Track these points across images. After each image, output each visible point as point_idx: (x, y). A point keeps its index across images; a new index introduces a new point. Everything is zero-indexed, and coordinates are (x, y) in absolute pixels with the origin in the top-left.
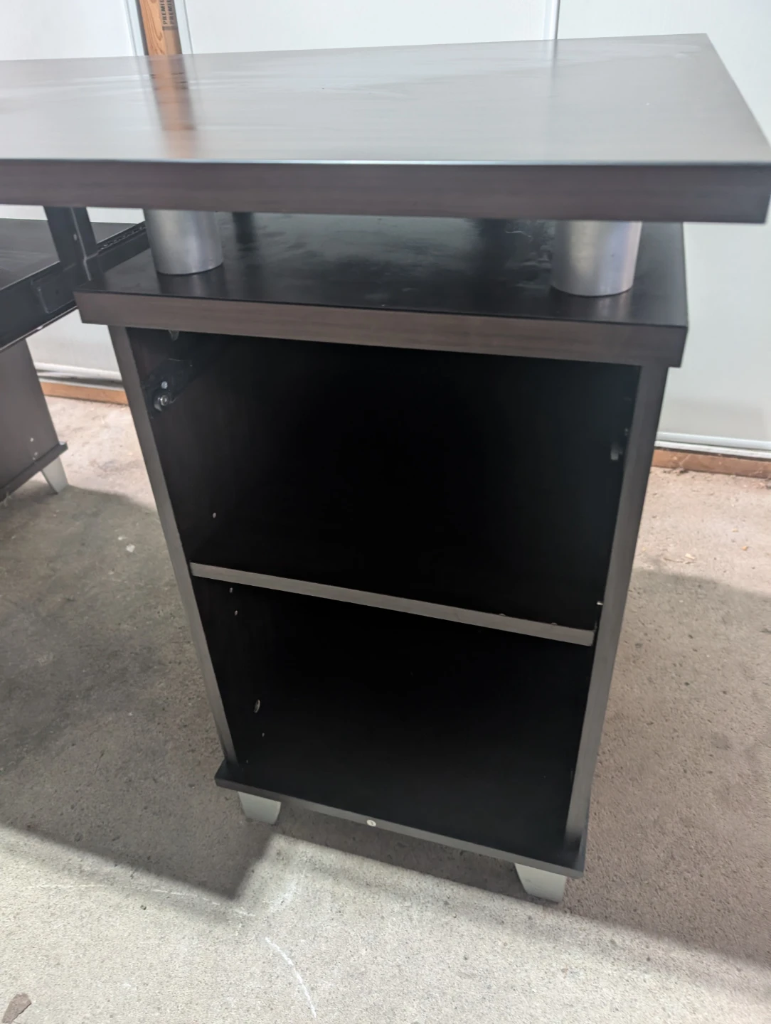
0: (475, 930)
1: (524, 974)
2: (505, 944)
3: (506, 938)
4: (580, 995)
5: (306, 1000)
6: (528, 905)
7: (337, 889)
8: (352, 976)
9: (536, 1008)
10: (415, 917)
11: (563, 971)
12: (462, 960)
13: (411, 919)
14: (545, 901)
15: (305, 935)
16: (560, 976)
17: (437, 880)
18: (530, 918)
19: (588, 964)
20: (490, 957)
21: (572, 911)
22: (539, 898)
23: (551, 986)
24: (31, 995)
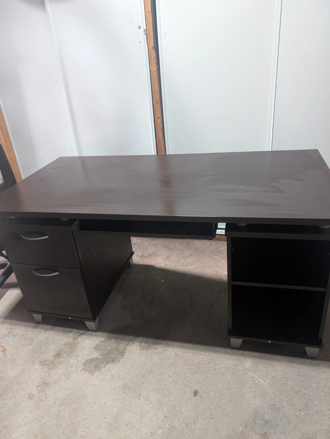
0: (298, 366)
1: (313, 374)
2: (307, 368)
3: (306, 367)
4: (328, 376)
5: (264, 384)
6: (309, 359)
7: (261, 361)
8: (273, 378)
9: (318, 380)
10: (283, 365)
11: (322, 372)
12: (298, 372)
13: (282, 366)
14: (313, 358)
15: (258, 371)
16: (322, 373)
17: (285, 357)
18: (311, 362)
19: (328, 370)
20: (304, 371)
21: (320, 360)
22: (312, 358)
23: (320, 375)
24: (198, 390)
